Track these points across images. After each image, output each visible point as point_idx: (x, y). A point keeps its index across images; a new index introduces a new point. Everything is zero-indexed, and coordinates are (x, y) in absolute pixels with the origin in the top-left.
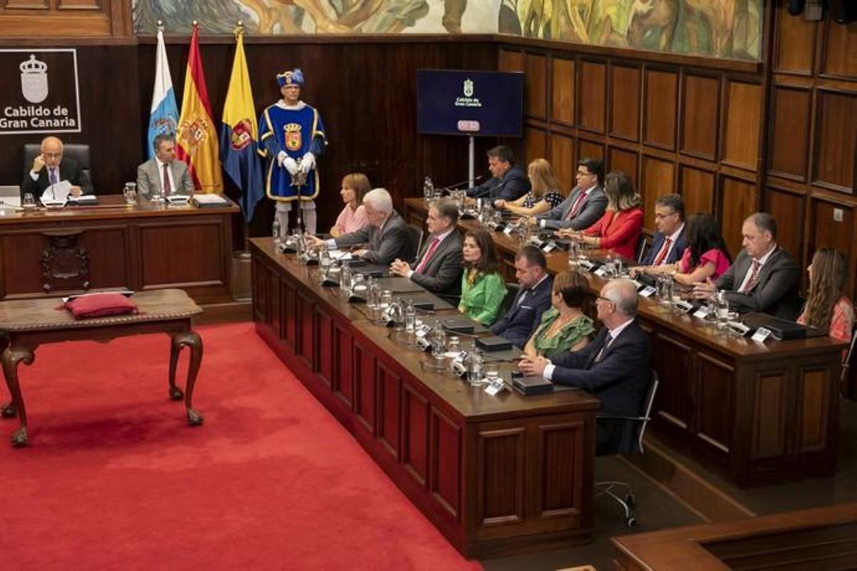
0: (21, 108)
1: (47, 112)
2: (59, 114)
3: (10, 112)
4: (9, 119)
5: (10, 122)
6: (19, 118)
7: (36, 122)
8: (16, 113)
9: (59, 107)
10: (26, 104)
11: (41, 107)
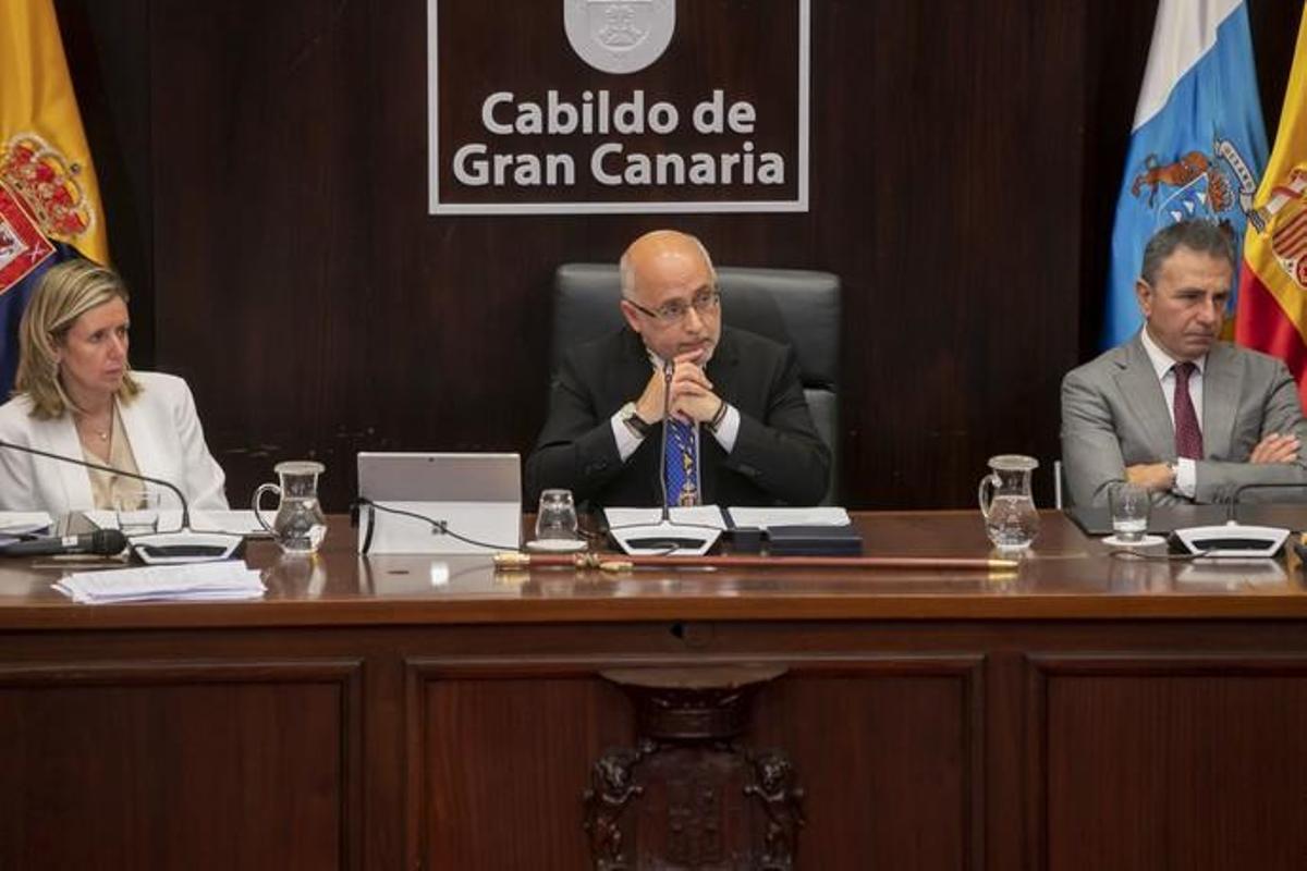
0: (553, 95)
1: (664, 117)
2: (717, 126)
3: (505, 113)
4: (498, 145)
5: (502, 161)
6: (542, 144)
7: (614, 164)
8: (530, 119)
9: (718, 94)
10: (577, 78)
11: (639, 95)
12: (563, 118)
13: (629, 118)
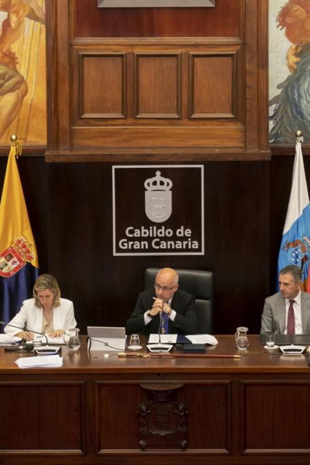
0: (143, 228)
1: (169, 233)
2: (182, 235)
3: (131, 232)
4: (130, 239)
5: (131, 243)
6: (140, 239)
7: (157, 244)
8: (137, 233)
9: (182, 227)
10: (148, 224)
11: (163, 227)
12: (145, 233)
13: (161, 233)
